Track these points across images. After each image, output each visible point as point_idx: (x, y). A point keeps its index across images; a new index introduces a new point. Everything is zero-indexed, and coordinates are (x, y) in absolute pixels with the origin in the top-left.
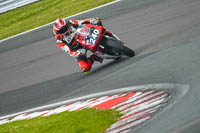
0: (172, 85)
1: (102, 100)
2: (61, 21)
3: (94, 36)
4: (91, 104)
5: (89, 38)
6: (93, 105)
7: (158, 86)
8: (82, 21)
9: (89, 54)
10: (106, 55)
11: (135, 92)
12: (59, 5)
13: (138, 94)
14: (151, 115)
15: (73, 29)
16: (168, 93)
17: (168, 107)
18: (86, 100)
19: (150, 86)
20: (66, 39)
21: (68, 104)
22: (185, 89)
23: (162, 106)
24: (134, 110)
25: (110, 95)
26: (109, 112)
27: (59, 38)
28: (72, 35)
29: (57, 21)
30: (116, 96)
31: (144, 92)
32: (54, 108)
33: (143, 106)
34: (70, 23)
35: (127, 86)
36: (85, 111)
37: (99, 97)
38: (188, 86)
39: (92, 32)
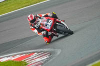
1: (17, 57)
7: (45, 50)
10: (58, 34)
13: (36, 53)
14: (42, 64)
16: (51, 53)
19: (42, 50)
22: (59, 52)
23: (47, 60)
24: (33, 62)
26: (21, 63)
30: (25, 55)
31: (38, 53)
33: (38, 60)
38: (60, 50)
39: (48, 22)
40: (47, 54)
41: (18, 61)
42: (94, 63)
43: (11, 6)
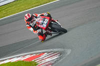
0: (62, 50)
2: (28, 15)
3: (45, 22)
4: (22, 59)
5: (42, 24)
6: (23, 59)
7: (55, 50)
8: (40, 15)
9: (44, 32)
10: (52, 32)
11: (44, 53)
12: (6, 10)
15: (35, 19)
16: (61, 53)
17: (60, 61)
18: (19, 57)
20: (31, 24)
21: (10, 59)
22: (69, 52)
23: (57, 60)
24: (43, 62)
25: (32, 54)
26: (31, 63)
27: (28, 24)
28: (35, 22)
29: (26, 15)
31: (48, 53)
32: (3, 61)
33: (48, 60)
34: (33, 16)
35: (40, 50)
36: (19, 62)
37: (26, 55)
38: (70, 50)
39: (44, 20)
40: (57, 54)
41: (28, 61)
43: (21, 6)
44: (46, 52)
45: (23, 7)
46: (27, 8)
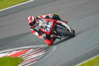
1: (14, 53)
3: (49, 26)
5: (46, 28)
16: (47, 50)
20: (36, 28)
23: (43, 56)
24: (29, 58)
25: (18, 50)
26: (17, 59)
29: (29, 18)
30: (21, 51)
31: (34, 49)
33: (34, 56)
40: (42, 51)
41: (15, 57)
42: (89, 60)
43: (7, 2)
44: (32, 48)
45: (9, 3)
46: (13, 4)
